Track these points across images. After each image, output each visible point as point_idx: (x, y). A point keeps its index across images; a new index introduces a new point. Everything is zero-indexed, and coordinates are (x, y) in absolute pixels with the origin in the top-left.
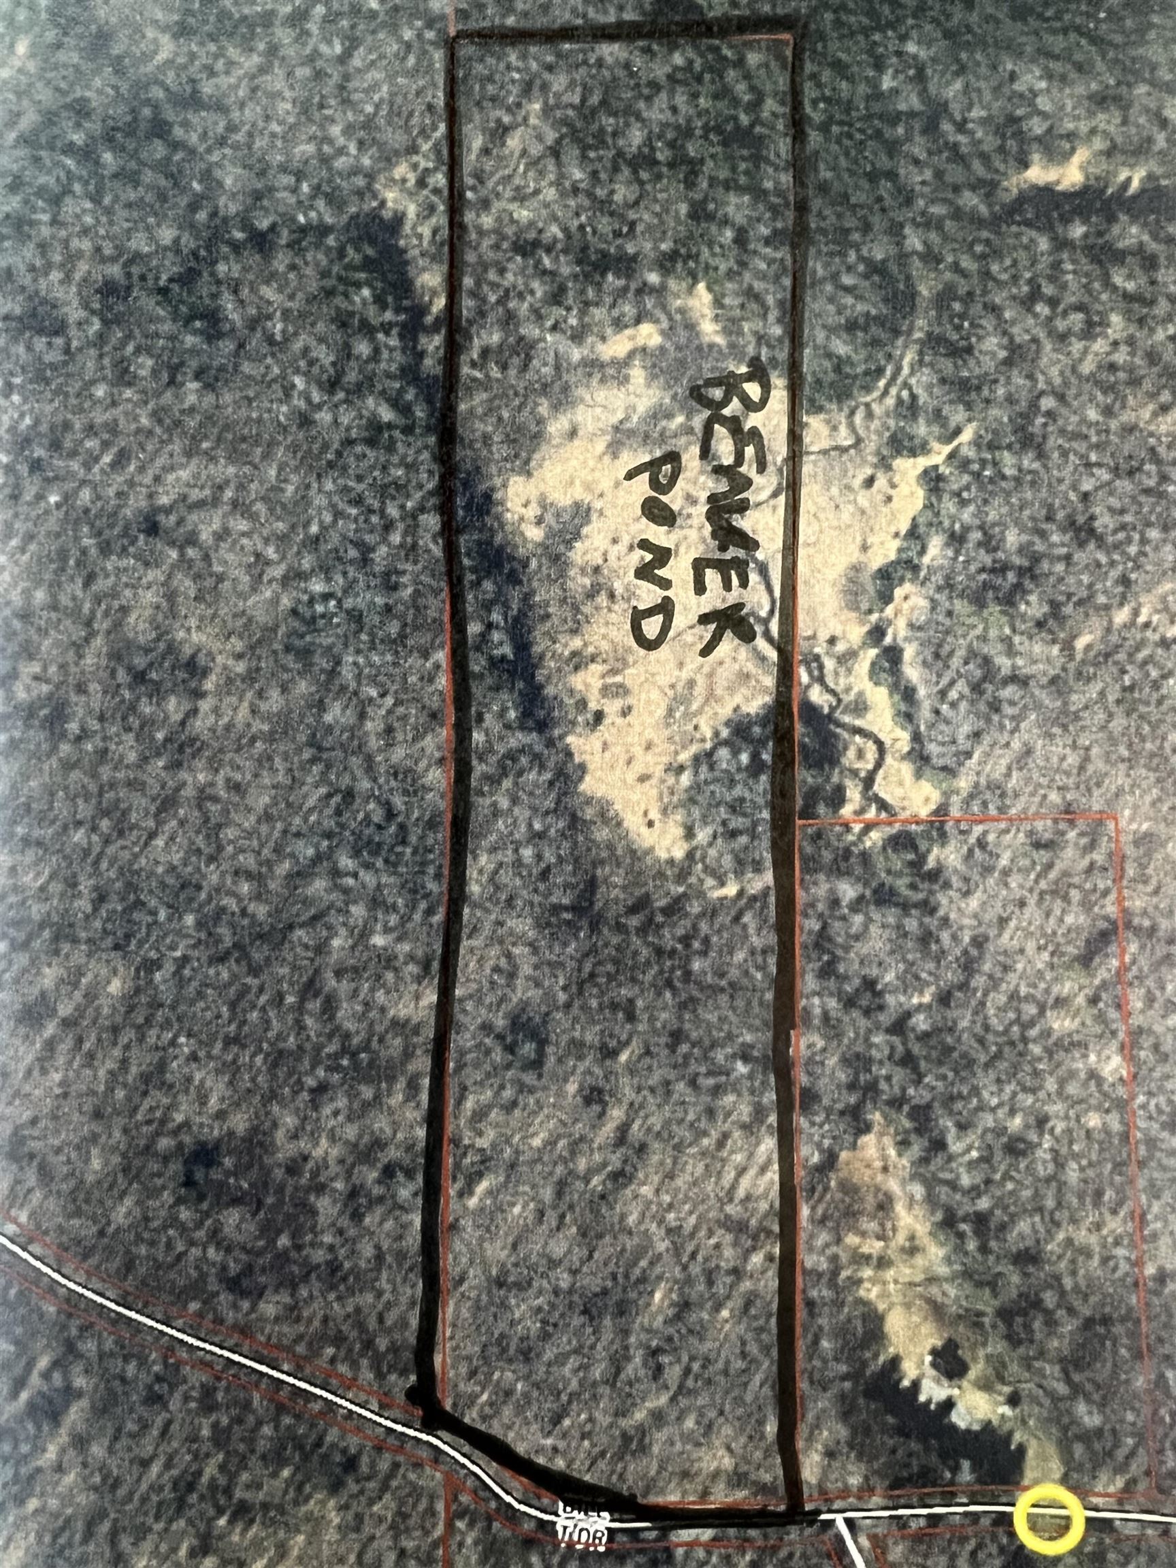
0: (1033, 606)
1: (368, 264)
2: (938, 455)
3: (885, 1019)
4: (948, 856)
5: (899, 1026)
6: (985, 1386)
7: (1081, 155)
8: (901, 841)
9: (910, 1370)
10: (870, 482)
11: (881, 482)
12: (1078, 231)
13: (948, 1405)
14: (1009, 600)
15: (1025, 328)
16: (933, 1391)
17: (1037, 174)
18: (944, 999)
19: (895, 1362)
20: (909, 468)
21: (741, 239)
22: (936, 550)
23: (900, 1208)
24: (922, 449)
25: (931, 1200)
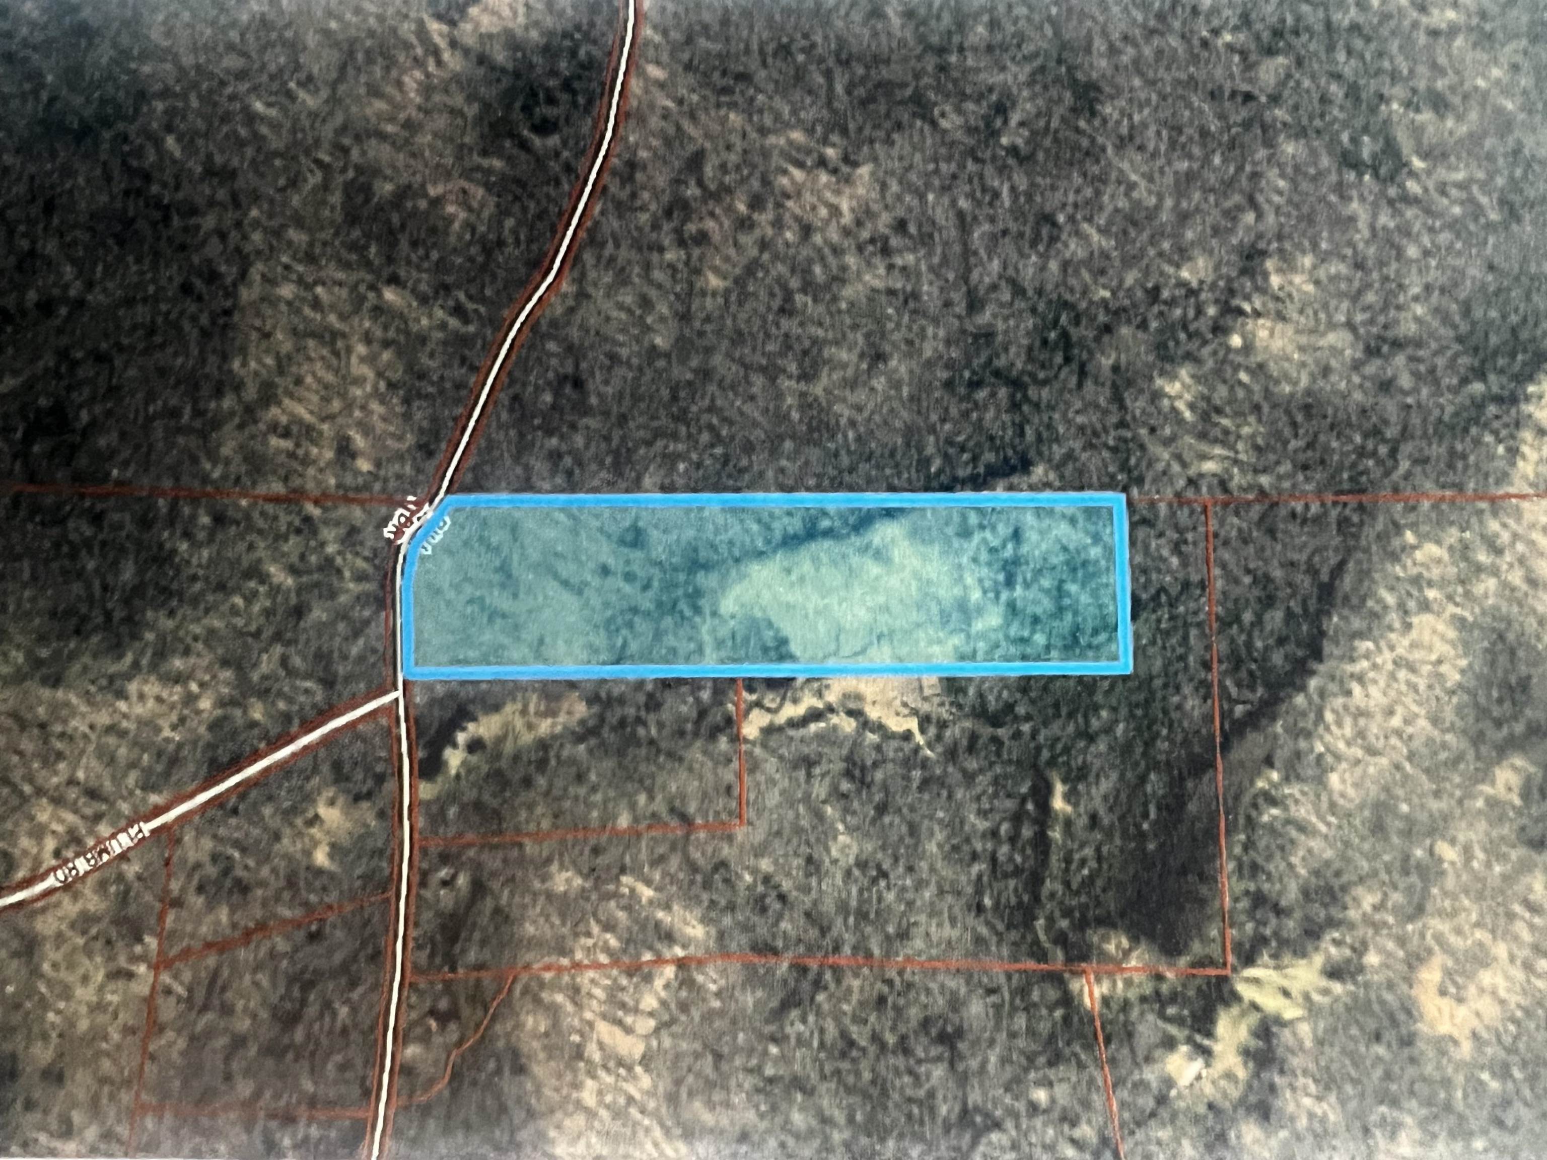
0: (845, 786)
1: (1006, 460)
2: (919, 739)
3: (643, 713)
4: (723, 743)
5: (639, 721)
6: (464, 763)
7: (1069, 809)
8: (729, 721)
9: (471, 726)
10: (905, 705)
11: (906, 711)
12: (1030, 806)
13: (455, 745)
14: (848, 774)
15: (983, 780)
16: (461, 738)
17: (1059, 788)
18: (652, 742)
19: (474, 719)
20: (913, 724)
21: (1023, 641)
22: (872, 738)
23: (549, 721)
24: (923, 731)
25: (554, 737)
